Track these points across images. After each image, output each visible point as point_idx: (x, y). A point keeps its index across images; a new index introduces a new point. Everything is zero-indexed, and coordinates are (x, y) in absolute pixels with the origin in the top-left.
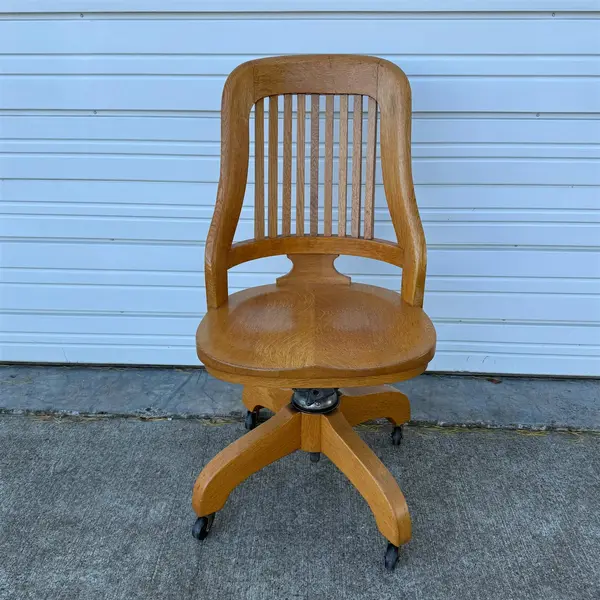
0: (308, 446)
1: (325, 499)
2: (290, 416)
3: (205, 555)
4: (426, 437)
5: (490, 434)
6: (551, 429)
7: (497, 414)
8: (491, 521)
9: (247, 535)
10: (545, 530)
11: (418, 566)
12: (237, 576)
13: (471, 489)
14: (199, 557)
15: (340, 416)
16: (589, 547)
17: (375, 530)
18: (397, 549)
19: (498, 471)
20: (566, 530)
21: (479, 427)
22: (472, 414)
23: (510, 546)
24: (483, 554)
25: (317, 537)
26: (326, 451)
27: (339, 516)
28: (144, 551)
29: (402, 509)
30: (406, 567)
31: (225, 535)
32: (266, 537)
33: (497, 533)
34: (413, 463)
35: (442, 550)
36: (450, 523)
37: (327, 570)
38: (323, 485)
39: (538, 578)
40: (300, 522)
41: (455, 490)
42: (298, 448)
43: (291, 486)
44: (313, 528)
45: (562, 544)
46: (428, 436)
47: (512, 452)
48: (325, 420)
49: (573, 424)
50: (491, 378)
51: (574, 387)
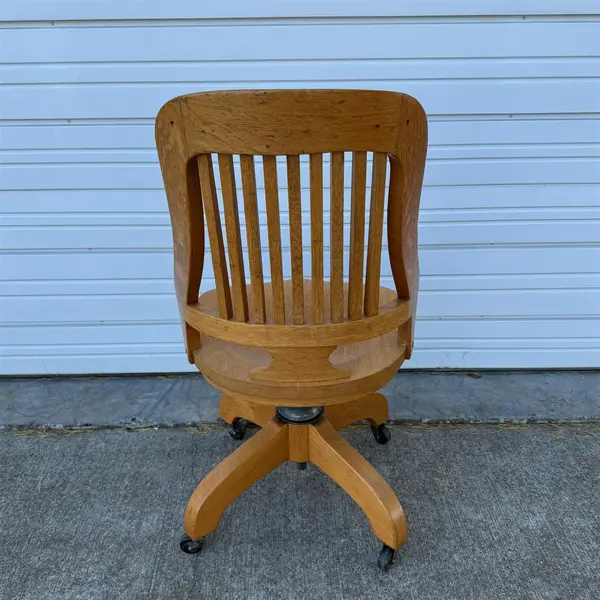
0: (296, 456)
1: (317, 503)
2: (277, 429)
3: (202, 566)
4: (413, 435)
5: (473, 429)
6: (532, 422)
7: (480, 409)
8: (480, 516)
9: (241, 543)
10: (532, 523)
11: (412, 565)
12: (235, 585)
13: (458, 486)
14: (195, 568)
15: (326, 424)
16: (574, 538)
17: (368, 531)
18: (392, 551)
19: (484, 466)
20: (551, 522)
21: (462, 422)
22: (454, 410)
23: (499, 541)
24: (474, 550)
25: (311, 542)
26: (315, 460)
27: (332, 519)
28: (140, 566)
29: (397, 512)
30: (400, 568)
31: (220, 545)
32: (260, 544)
33: (487, 528)
34: (400, 462)
35: (434, 548)
36: (439, 520)
37: (323, 575)
38: (315, 488)
39: (527, 571)
40: (294, 528)
41: (443, 487)
42: (287, 458)
43: (282, 491)
44: (306, 533)
45: (549, 536)
46: (414, 433)
47: (496, 448)
48: (313, 430)
49: (553, 415)
50: (471, 373)
51: (551, 379)
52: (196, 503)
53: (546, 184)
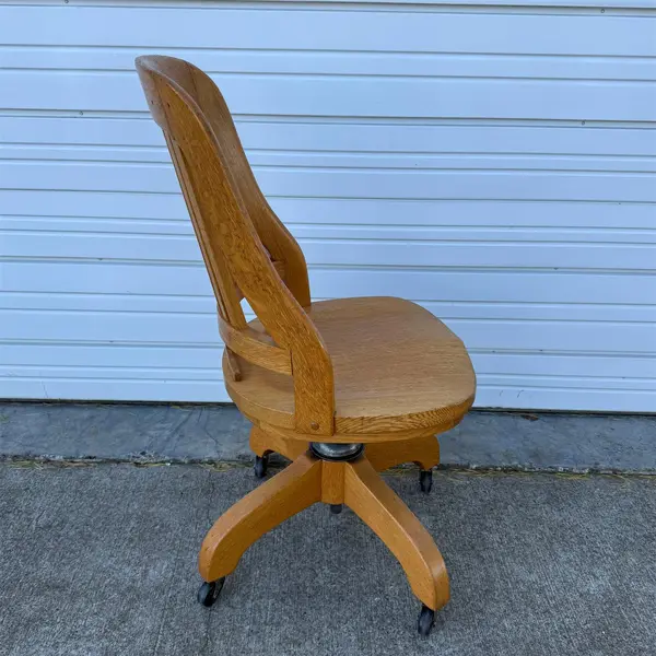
0: (330, 497)
1: (347, 555)
2: (309, 464)
3: (215, 623)
4: (457, 482)
5: (527, 478)
6: (594, 472)
7: (536, 455)
8: (533, 577)
9: (261, 597)
10: (593, 586)
11: (454, 630)
12: (252, 646)
13: (510, 540)
14: (208, 624)
15: (365, 463)
16: (642, 605)
17: (406, 592)
18: (432, 612)
19: (539, 520)
20: (615, 587)
21: (515, 470)
22: (508, 456)
23: (555, 606)
24: (527, 616)
25: (341, 598)
26: (349, 502)
27: (365, 574)
28: (146, 619)
29: (439, 568)
30: (442, 633)
31: (236, 599)
32: (283, 600)
33: (541, 591)
34: (444, 512)
35: (481, 611)
36: (488, 580)
37: (353, 638)
38: (346, 538)
39: (587, 641)
40: (321, 582)
41: (493, 542)
42: (319, 499)
43: (309, 540)
44: (335, 588)
45: (612, 603)
46: (460, 480)
47: (552, 500)
48: (349, 469)
49: (618, 466)
50: (527, 414)
51: (618, 424)
52: (213, 541)
53: (620, 202)
